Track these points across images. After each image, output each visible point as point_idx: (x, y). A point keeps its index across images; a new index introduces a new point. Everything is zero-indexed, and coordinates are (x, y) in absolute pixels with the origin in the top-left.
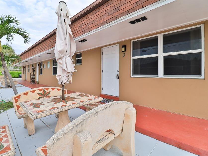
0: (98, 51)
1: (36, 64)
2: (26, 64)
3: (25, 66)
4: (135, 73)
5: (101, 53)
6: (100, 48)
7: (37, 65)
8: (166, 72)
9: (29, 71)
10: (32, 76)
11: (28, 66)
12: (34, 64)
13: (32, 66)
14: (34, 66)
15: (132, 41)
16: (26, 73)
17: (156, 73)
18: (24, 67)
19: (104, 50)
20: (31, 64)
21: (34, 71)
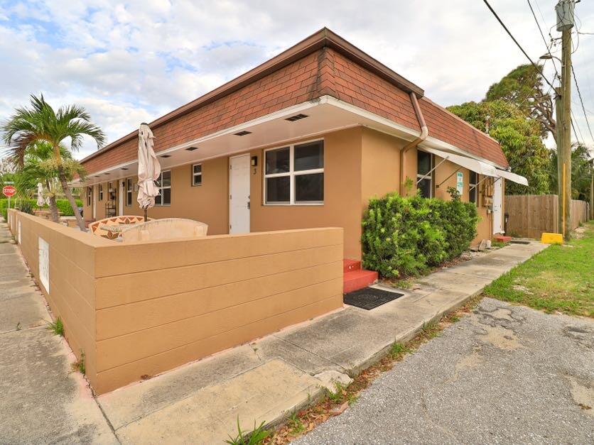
0: (224, 163)
1: (118, 181)
2: (96, 183)
3: (93, 186)
4: (269, 199)
5: (228, 167)
6: (228, 158)
7: (121, 185)
8: (299, 197)
9: (102, 198)
10: (109, 209)
11: (100, 187)
12: (114, 181)
13: (110, 185)
14: (114, 186)
15: (265, 151)
16: (95, 203)
17: (288, 199)
18: (90, 190)
19: (233, 161)
20: (106, 181)
21: (114, 197)
